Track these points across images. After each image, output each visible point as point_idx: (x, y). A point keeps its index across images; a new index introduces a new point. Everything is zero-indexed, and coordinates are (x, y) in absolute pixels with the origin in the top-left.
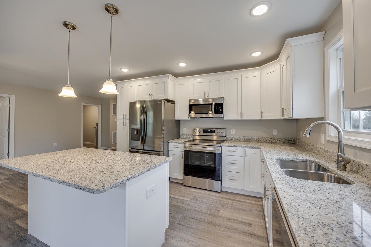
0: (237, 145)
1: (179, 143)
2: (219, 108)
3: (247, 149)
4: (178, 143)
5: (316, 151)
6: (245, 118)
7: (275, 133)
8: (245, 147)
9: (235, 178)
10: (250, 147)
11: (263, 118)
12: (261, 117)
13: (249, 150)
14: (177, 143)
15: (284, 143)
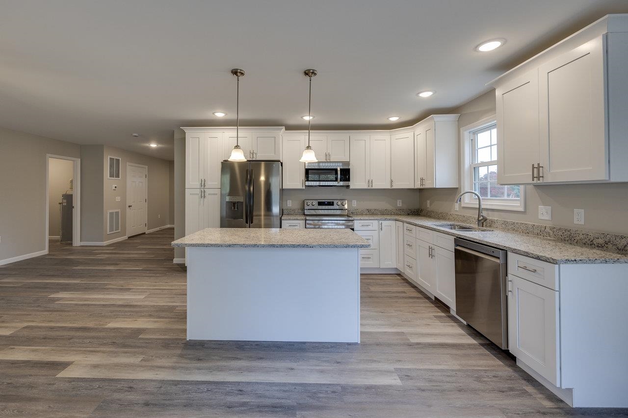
0: (372, 218)
1: (299, 220)
2: (346, 174)
3: (383, 222)
4: (297, 220)
5: (451, 217)
6: (373, 187)
7: (399, 204)
8: (381, 220)
9: (369, 257)
10: (385, 220)
11: (393, 188)
12: (392, 186)
13: (385, 223)
14: (295, 220)
15: (409, 214)
